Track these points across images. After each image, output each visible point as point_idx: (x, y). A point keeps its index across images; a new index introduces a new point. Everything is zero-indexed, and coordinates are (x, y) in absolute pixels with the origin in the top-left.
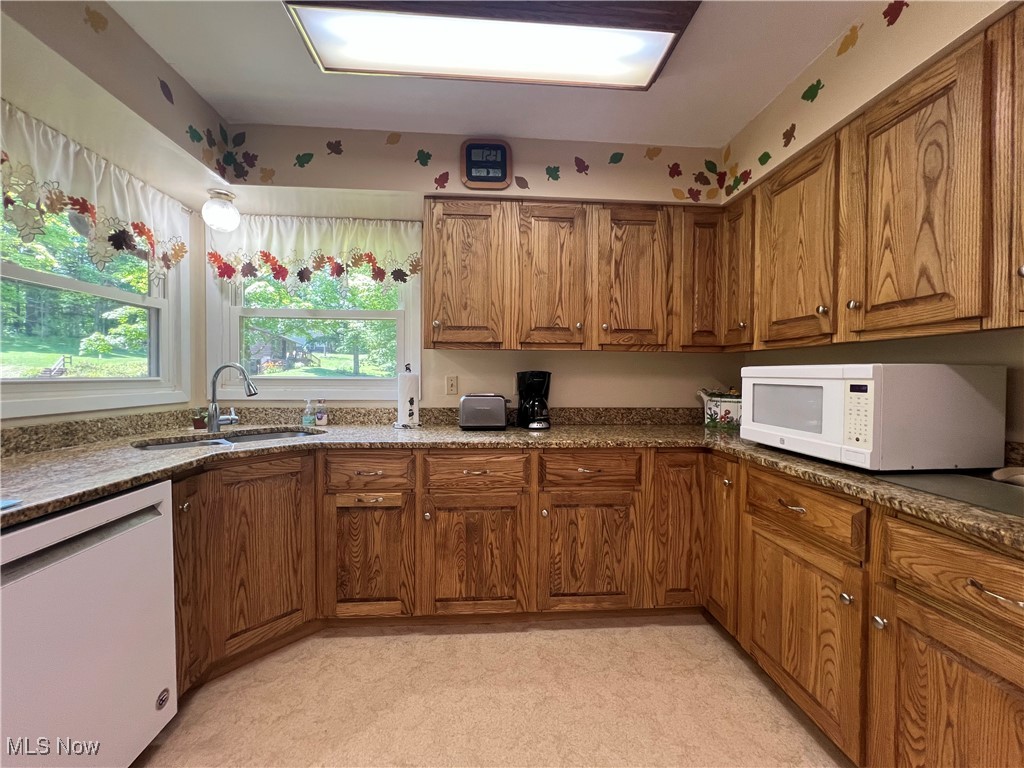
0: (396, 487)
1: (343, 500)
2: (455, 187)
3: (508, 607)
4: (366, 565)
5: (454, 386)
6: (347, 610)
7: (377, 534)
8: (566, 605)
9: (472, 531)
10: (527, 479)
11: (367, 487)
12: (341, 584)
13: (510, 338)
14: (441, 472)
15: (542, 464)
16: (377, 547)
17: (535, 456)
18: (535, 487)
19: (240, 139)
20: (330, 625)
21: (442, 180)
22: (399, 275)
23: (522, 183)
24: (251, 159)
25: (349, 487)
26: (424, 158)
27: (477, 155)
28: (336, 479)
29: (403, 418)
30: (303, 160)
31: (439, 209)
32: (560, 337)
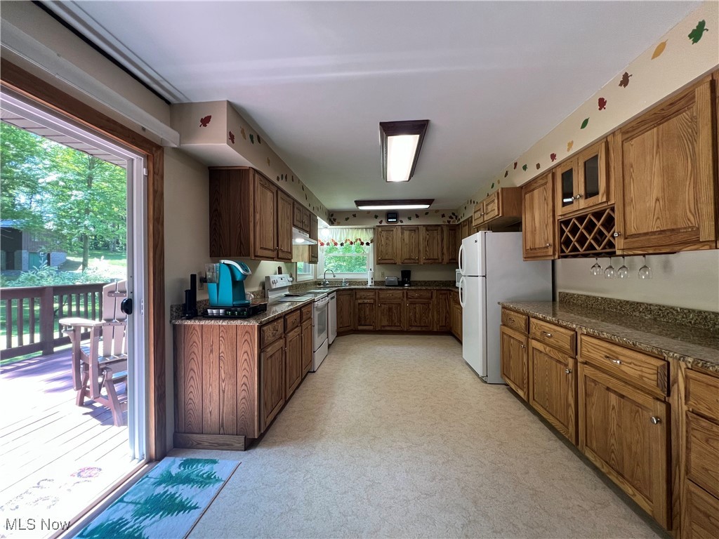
0: (372, 299)
1: (360, 301)
2: (384, 223)
3: (399, 329)
4: (365, 317)
5: (383, 275)
6: (360, 328)
7: (367, 309)
8: (414, 329)
9: (390, 309)
10: (403, 297)
11: (365, 298)
12: (359, 321)
13: (398, 261)
14: (382, 295)
15: (407, 293)
16: (367, 313)
17: (405, 291)
18: (405, 299)
19: (332, 215)
20: (356, 332)
21: (381, 222)
22: (368, 244)
23: (402, 222)
24: (335, 220)
25: (361, 299)
26: (376, 217)
27: (390, 216)
28: (358, 296)
29: (370, 283)
30: (347, 219)
31: (380, 229)
32: (412, 261)
